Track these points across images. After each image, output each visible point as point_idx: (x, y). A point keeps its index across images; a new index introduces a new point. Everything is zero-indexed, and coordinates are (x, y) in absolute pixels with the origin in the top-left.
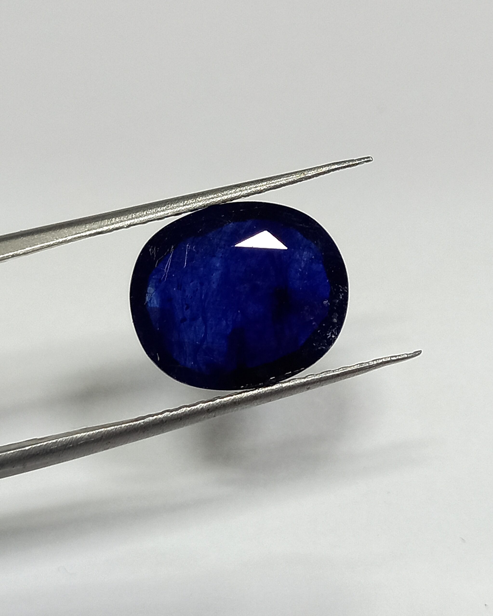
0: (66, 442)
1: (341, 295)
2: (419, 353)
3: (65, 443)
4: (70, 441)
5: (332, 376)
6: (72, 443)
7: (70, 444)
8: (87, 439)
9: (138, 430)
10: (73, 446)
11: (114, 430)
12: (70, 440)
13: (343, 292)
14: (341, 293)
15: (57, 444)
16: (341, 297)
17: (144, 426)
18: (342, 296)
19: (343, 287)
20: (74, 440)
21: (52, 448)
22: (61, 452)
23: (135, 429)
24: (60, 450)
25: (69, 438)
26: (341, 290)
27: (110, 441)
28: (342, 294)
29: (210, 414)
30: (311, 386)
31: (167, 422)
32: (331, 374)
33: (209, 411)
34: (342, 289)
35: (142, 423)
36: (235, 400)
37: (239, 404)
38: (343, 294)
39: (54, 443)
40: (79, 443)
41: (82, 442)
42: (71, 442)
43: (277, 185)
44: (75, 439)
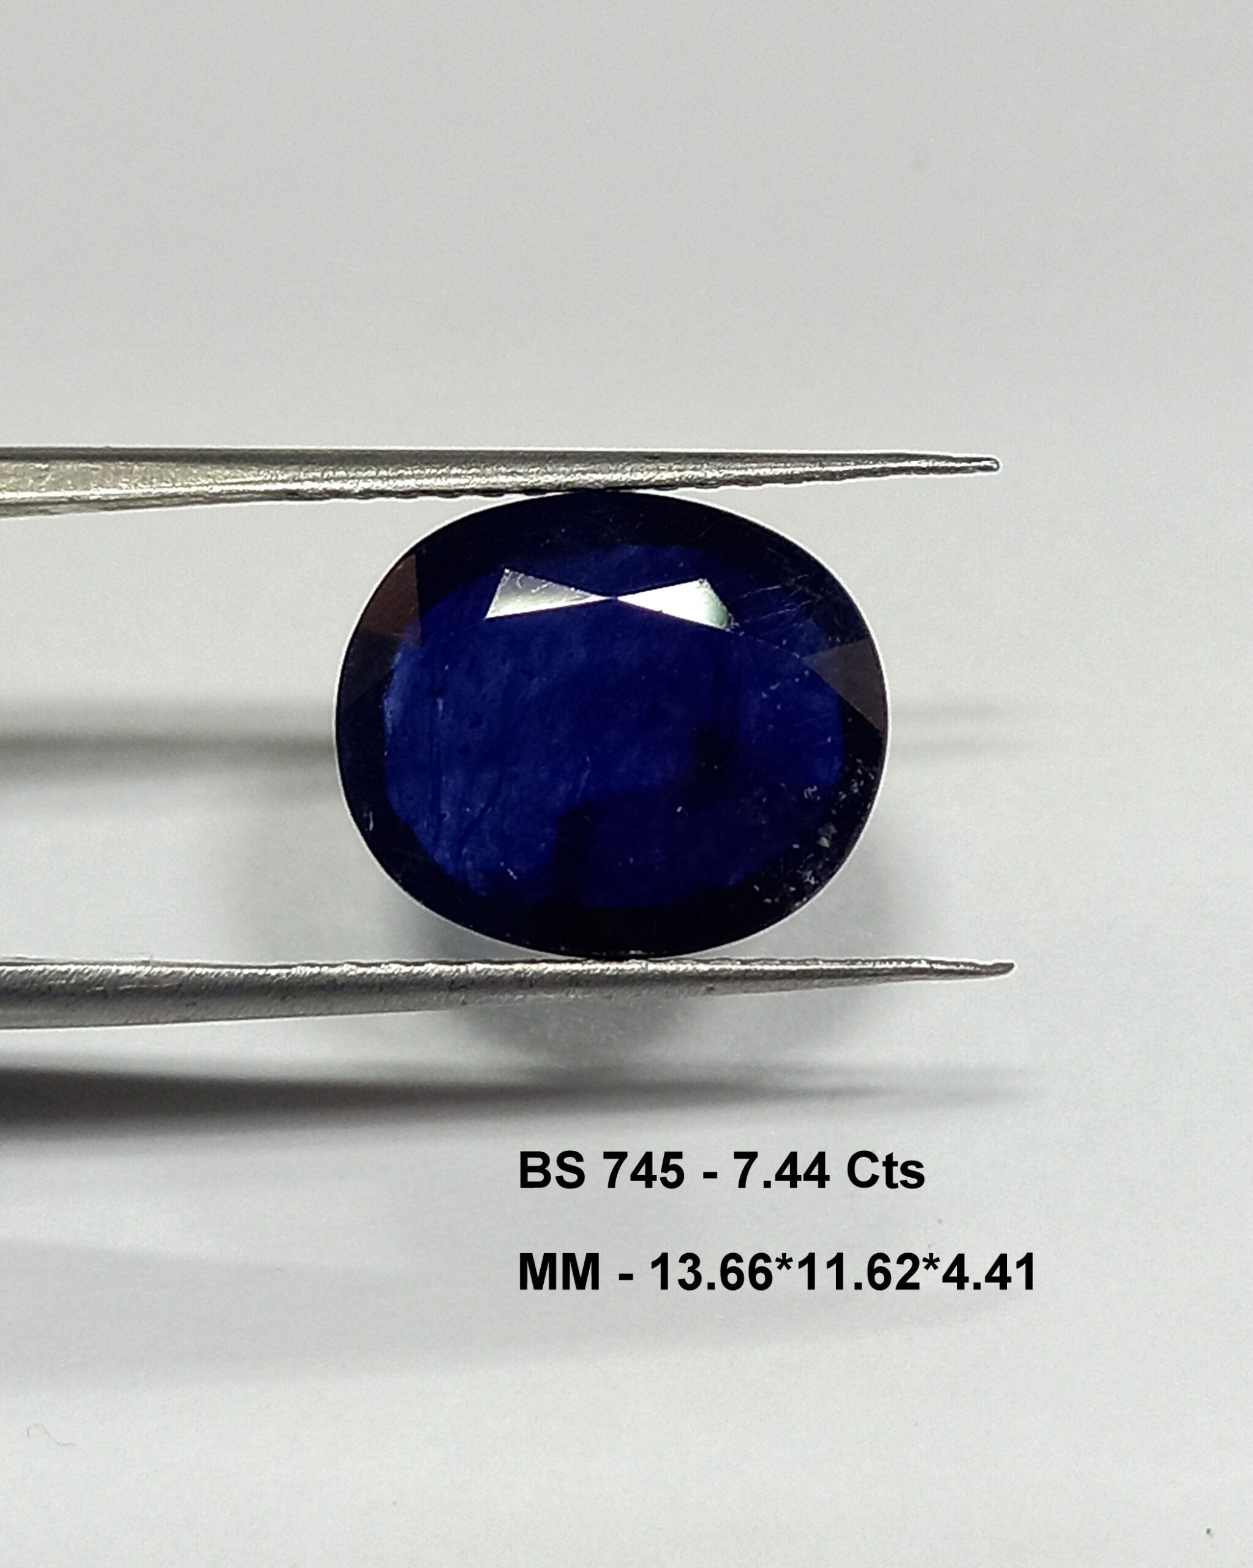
0: (91, 978)
1: (856, 785)
2: (1009, 967)
3: (86, 979)
4: (101, 979)
5: (777, 972)
6: (105, 983)
7: (99, 985)
8: (142, 982)
9: (270, 992)
10: (104, 991)
11: (213, 976)
12: (100, 976)
13: (865, 777)
14: (859, 778)
15: (67, 976)
16: (854, 788)
17: (286, 984)
18: (859, 787)
19: (865, 764)
20: (112, 977)
21: (52, 982)
22: (72, 999)
23: (263, 986)
24: (72, 994)
25: (99, 970)
26: (859, 771)
27: (195, 1000)
28: (859, 783)
29: (456, 994)
30: (718, 986)
31: (345, 989)
32: (774, 968)
33: (453, 986)
34: (862, 770)
35: (284, 977)
36: (523, 975)
37: (531, 985)
38: (862, 783)
39: (60, 972)
40: (121, 988)
41: (129, 987)
42: (103, 981)
43: (749, 476)
44: (114, 974)
